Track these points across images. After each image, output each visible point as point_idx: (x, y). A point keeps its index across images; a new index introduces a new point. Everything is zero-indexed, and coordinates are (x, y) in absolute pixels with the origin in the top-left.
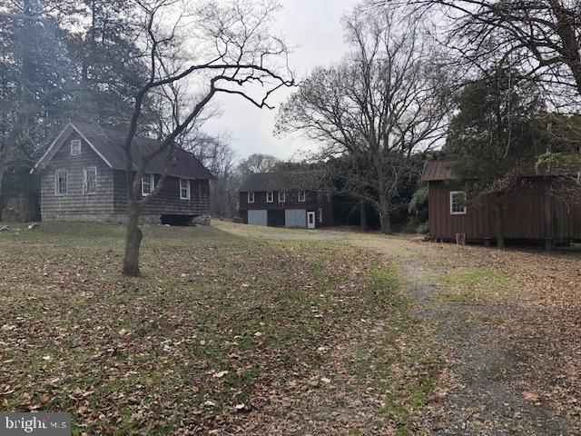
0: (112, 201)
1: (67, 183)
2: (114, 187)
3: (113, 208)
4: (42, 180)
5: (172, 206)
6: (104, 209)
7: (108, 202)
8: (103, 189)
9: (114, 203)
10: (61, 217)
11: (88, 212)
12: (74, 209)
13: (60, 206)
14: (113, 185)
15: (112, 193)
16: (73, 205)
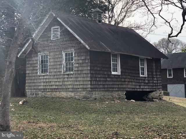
0: (89, 79)
1: (48, 64)
2: (91, 66)
3: (89, 86)
4: (27, 63)
5: (134, 84)
6: (81, 87)
7: (85, 80)
8: (80, 69)
9: (91, 81)
10: (43, 94)
11: (66, 90)
12: (54, 87)
13: (42, 84)
14: (89, 64)
15: (89, 72)
16: (53, 83)
